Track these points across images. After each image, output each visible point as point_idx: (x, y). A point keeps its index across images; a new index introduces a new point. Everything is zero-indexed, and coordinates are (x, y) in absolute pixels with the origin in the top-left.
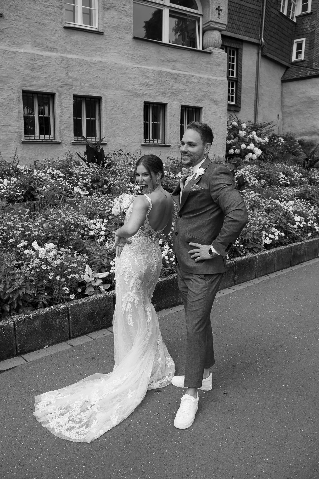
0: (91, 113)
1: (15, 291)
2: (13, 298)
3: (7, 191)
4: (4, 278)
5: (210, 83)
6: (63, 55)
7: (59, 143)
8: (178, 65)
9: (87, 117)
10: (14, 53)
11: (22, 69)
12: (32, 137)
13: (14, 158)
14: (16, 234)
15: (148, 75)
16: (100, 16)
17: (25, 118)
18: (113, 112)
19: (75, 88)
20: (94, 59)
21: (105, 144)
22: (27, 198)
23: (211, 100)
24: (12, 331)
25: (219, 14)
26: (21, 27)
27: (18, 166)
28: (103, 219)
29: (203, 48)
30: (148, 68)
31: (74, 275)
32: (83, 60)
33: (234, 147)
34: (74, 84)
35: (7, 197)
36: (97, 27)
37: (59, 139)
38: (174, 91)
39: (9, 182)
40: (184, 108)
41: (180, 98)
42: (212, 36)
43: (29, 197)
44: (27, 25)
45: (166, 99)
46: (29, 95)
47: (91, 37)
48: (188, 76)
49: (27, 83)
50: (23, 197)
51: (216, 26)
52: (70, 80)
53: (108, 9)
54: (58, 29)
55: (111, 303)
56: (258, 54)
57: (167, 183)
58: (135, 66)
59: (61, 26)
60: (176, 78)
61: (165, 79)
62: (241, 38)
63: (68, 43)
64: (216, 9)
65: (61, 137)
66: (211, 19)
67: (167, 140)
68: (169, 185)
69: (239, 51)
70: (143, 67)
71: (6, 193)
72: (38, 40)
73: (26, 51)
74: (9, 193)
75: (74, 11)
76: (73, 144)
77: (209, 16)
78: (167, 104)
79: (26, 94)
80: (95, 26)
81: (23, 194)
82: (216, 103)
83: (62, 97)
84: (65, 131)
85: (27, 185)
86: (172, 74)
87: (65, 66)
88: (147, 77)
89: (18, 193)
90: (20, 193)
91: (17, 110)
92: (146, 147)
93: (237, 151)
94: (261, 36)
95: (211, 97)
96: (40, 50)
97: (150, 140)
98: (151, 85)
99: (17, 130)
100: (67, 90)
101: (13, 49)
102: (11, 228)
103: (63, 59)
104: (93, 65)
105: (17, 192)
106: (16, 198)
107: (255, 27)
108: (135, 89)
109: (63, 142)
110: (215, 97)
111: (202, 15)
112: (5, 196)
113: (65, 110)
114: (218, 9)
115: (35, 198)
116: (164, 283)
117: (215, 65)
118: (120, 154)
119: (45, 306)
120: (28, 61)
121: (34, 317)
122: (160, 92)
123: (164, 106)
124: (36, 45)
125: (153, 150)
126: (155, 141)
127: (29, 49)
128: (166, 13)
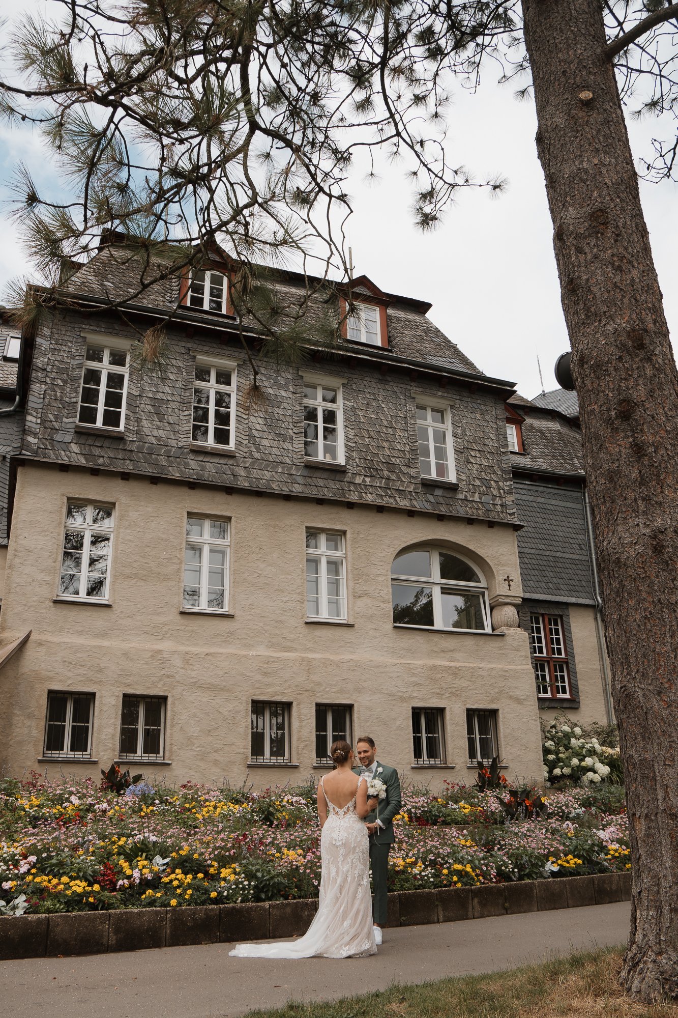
0: (339, 726)
1: (272, 878)
5: (507, 675)
6: (303, 655)
7: (296, 767)
8: (457, 655)
9: (334, 731)
10: (244, 656)
11: (253, 674)
12: (260, 759)
15: (416, 672)
16: (350, 606)
17: (254, 735)
18: (369, 724)
19: (318, 694)
20: (343, 657)
23: (511, 698)
24: (267, 913)
25: (509, 586)
26: (255, 627)
29: (493, 629)
30: (416, 662)
32: (329, 659)
33: (561, 764)
34: (317, 690)
36: (346, 618)
37: (296, 761)
38: (454, 690)
40: (471, 713)
41: (463, 699)
42: (504, 613)
44: (261, 624)
45: (444, 701)
46: (258, 705)
47: (339, 631)
48: (472, 668)
49: (258, 691)
51: (508, 600)
52: (312, 684)
53: (359, 597)
54: (297, 625)
56: (596, 619)
57: (440, 813)
58: (398, 661)
59: (302, 622)
60: (455, 673)
61: (440, 676)
62: (564, 601)
63: (310, 641)
64: (505, 580)
65: (298, 759)
66: (498, 593)
67: (449, 759)
69: (564, 619)
70: (409, 662)
72: (273, 640)
73: (259, 653)
75: (317, 582)
76: (315, 768)
77: (495, 588)
78: (445, 708)
79: (255, 705)
80: (344, 618)
82: (519, 701)
83: (302, 706)
84: (304, 751)
86: (450, 668)
87: (306, 668)
88: (414, 674)
91: (244, 725)
92: (418, 770)
93: (566, 771)
94: (595, 594)
95: (511, 694)
96: (275, 651)
97: (425, 760)
98: (421, 685)
99: (242, 750)
100: (308, 697)
101: (244, 653)
103: (303, 659)
104: (341, 665)
107: (583, 583)
108: (399, 692)
109: (301, 766)
110: (517, 693)
111: (487, 588)
113: (304, 723)
114: (508, 580)
117: (512, 650)
119: (295, 898)
120: (261, 665)
121: (286, 904)
122: (434, 693)
123: (441, 711)
124: (271, 645)
125: (429, 774)
126: (432, 761)
127: (262, 651)
128: (436, 592)
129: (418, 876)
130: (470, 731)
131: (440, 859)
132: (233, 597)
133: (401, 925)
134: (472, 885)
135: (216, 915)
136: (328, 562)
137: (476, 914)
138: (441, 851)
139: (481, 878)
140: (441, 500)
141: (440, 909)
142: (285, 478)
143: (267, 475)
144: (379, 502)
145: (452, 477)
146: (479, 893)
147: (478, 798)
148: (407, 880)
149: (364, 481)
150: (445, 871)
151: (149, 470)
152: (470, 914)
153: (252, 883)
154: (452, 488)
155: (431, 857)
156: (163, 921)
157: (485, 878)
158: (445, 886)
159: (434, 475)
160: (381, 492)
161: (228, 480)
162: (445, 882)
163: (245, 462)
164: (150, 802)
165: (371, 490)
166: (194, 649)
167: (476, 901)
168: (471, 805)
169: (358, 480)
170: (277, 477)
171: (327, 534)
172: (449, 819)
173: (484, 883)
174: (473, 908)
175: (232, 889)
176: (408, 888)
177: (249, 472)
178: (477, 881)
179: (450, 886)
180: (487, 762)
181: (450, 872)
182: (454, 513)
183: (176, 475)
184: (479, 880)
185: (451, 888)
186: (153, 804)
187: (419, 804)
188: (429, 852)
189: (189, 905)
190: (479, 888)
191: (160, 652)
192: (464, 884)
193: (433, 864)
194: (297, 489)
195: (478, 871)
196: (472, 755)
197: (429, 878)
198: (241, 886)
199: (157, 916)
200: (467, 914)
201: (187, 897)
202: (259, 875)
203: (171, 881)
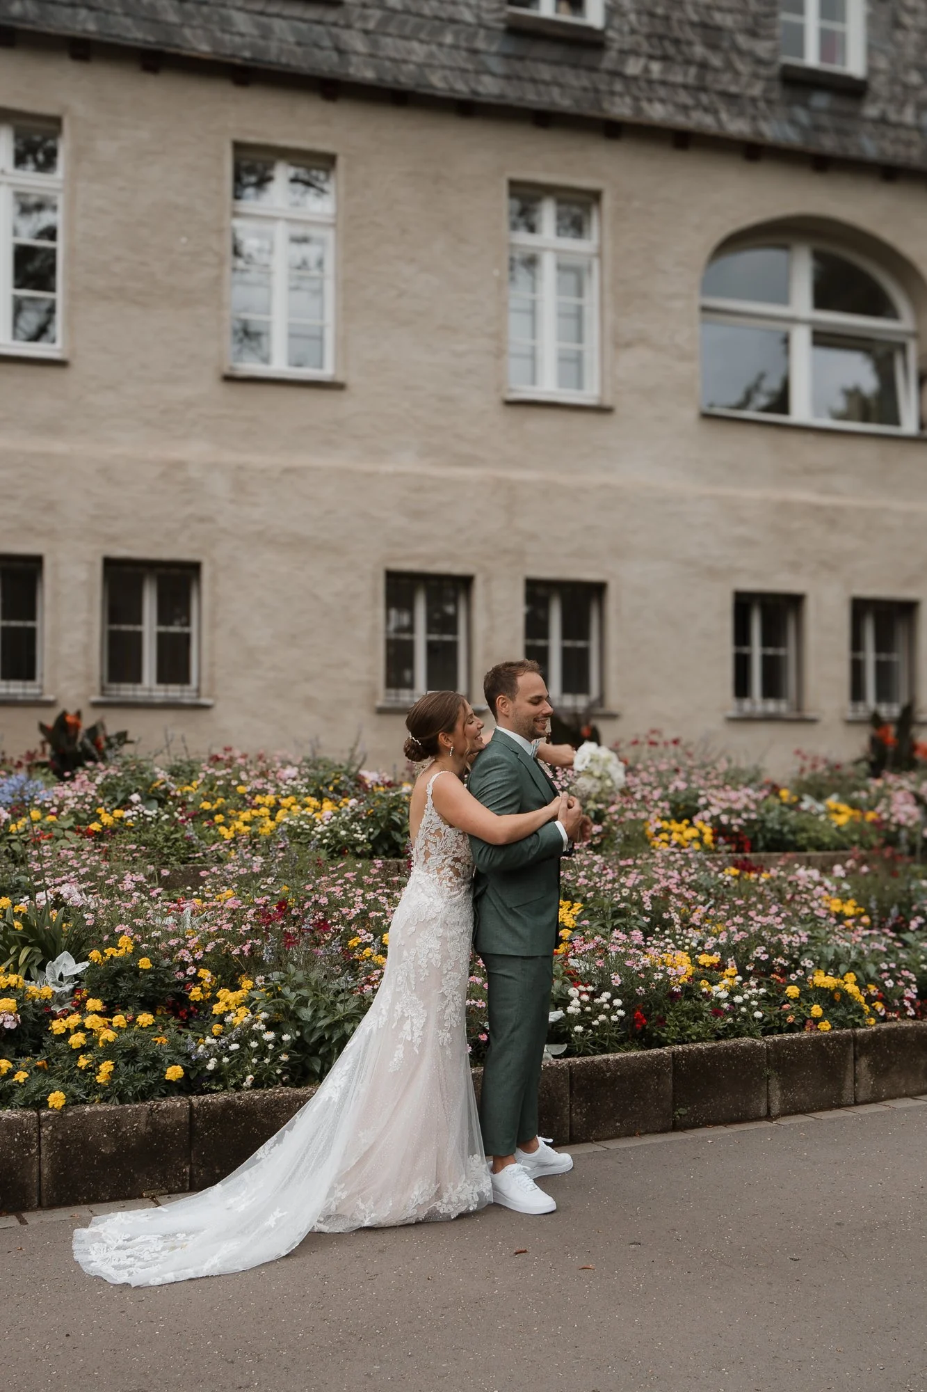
0: (576, 627)
2: (331, 1038)
3: (331, 831)
4: (315, 995)
6: (502, 473)
8: (837, 481)
9: (564, 638)
10: (368, 475)
11: (388, 514)
12: (405, 695)
13: (352, 750)
14: (348, 914)
15: (745, 514)
16: (606, 366)
17: (390, 643)
18: (639, 624)
19: (531, 560)
20: (587, 478)
21: (612, 717)
22: (380, 851)
26: (392, 410)
27: (363, 772)
28: (573, 902)
29: (922, 426)
31: (473, 1002)
32: (556, 484)
34: (528, 549)
35: (329, 846)
36: (596, 392)
38: (827, 556)
39: (336, 808)
40: (860, 608)
41: (845, 575)
43: (386, 846)
44: (406, 405)
45: (802, 580)
46: (400, 582)
47: (579, 421)
48: (870, 510)
49: (400, 552)
50: (370, 847)
52: (518, 538)
53: (627, 345)
54: (485, 407)
55: (563, 1086)
57: (783, 823)
58: (707, 491)
59: (496, 399)
60: (831, 519)
61: (798, 525)
63: (515, 442)
67: (808, 702)
68: (786, 829)
70: (733, 493)
71: (328, 834)
72: (434, 440)
73: (401, 469)
74: (335, 835)
75: (533, 358)
78: (805, 595)
79: (394, 582)
80: (589, 394)
81: (372, 838)
83: (494, 584)
85: (381, 817)
86: (820, 508)
87: (505, 502)
88: (741, 520)
89: (359, 836)
90: (364, 836)
91: (369, 623)
92: (739, 724)
96: (437, 465)
97: (757, 702)
98: (755, 543)
99: (365, 677)
100: (508, 566)
101: (367, 467)
102: (335, 904)
103: (499, 482)
104: (583, 497)
105: (356, 832)
106: (353, 847)
108: (708, 557)
111: (914, 335)
112: (325, 841)
113: (499, 621)
115: (401, 849)
116: (708, 1055)
118: (653, 743)
120: (405, 494)
122: (783, 561)
123: (795, 602)
124: (429, 452)
125: (763, 733)
126: (771, 706)
127: (407, 463)
128: (801, 338)
129: (725, 1005)
130: (857, 643)
131: (780, 960)
132: (342, 343)
133: (676, 1127)
134: (857, 1025)
135: (179, 1124)
136: (560, 268)
137: (862, 1095)
138: (786, 939)
139: (879, 1006)
140: (825, 120)
141: (775, 1084)
142: (461, 59)
143: (419, 51)
144: (680, 121)
145: (855, 65)
146: (873, 1044)
147: (867, 790)
148: (696, 1015)
149: (646, 70)
150: (793, 991)
151: (136, 34)
152: (848, 1095)
153: (286, 1037)
154: (853, 90)
155: (759, 953)
156: (29, 1147)
157: (889, 1007)
158: (791, 1028)
159: (812, 58)
160: (684, 98)
161: (325, 62)
162: (790, 1019)
163: (365, 18)
164: (120, 797)
165: (662, 92)
166: (256, 460)
167: (864, 1062)
168: (854, 805)
169: (633, 67)
170: (443, 57)
171: (560, 202)
172: (802, 838)
173: (884, 1019)
174: (856, 1081)
175: (229, 1054)
176: (698, 1034)
177: (375, 44)
178: (870, 1015)
179: (801, 1027)
180: (891, 711)
181: (804, 993)
182: (853, 152)
183: (204, 48)
184: (875, 1012)
185: (805, 1035)
186: (126, 804)
187: (738, 806)
188: (758, 939)
189: (105, 1100)
190: (874, 1034)
191: (180, 465)
192: (840, 1023)
193: (764, 970)
194: (489, 87)
195: (873, 989)
196: (857, 693)
197: (751, 1009)
198: (254, 1044)
199: (13, 1135)
200: (840, 1096)
201: (101, 1079)
202: (306, 1013)
203: (68, 1033)
